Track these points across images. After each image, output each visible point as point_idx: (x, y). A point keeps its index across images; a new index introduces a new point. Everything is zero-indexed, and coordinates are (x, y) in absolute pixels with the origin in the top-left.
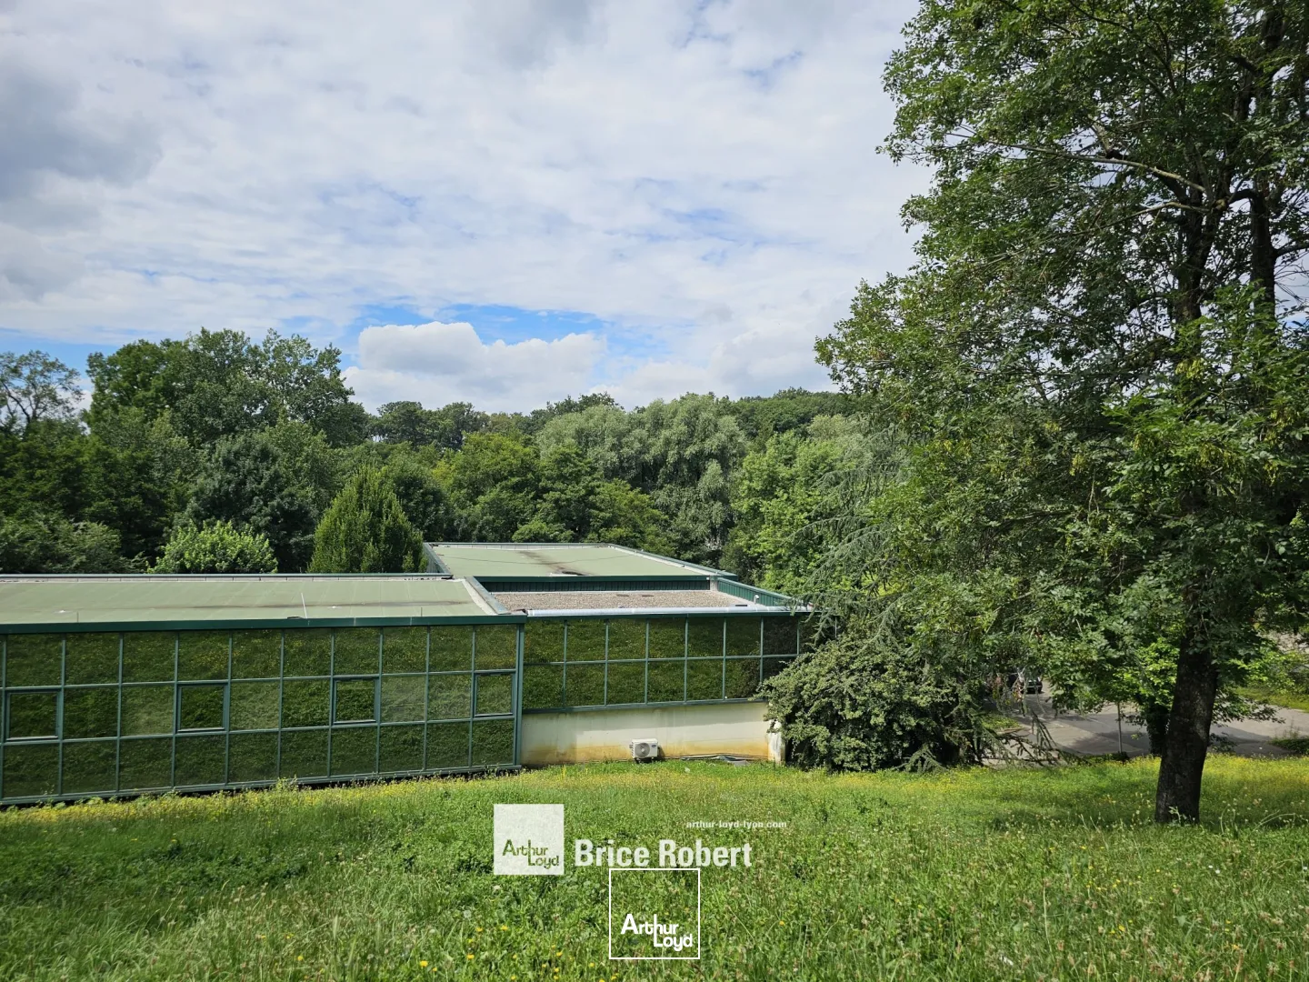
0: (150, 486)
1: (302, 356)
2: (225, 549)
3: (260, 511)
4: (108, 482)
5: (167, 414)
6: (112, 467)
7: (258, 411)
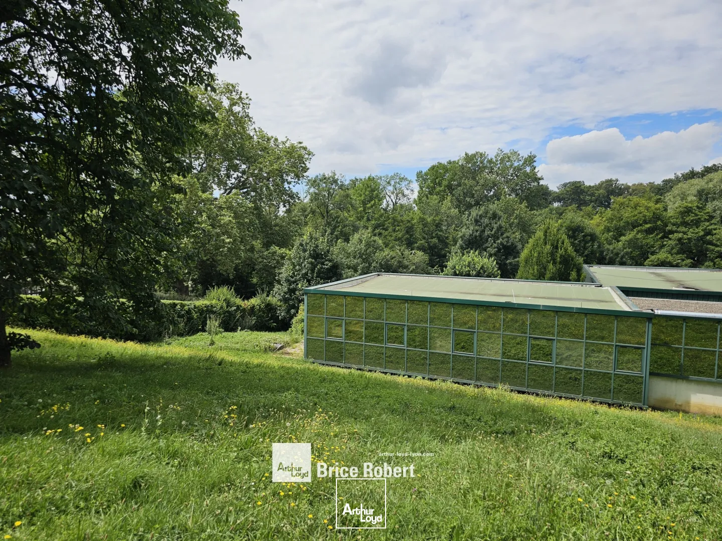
0: (441, 233)
1: (515, 161)
2: (475, 265)
3: (492, 245)
4: (424, 232)
5: (449, 198)
6: (425, 225)
7: (492, 193)
